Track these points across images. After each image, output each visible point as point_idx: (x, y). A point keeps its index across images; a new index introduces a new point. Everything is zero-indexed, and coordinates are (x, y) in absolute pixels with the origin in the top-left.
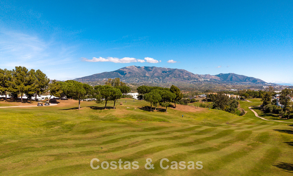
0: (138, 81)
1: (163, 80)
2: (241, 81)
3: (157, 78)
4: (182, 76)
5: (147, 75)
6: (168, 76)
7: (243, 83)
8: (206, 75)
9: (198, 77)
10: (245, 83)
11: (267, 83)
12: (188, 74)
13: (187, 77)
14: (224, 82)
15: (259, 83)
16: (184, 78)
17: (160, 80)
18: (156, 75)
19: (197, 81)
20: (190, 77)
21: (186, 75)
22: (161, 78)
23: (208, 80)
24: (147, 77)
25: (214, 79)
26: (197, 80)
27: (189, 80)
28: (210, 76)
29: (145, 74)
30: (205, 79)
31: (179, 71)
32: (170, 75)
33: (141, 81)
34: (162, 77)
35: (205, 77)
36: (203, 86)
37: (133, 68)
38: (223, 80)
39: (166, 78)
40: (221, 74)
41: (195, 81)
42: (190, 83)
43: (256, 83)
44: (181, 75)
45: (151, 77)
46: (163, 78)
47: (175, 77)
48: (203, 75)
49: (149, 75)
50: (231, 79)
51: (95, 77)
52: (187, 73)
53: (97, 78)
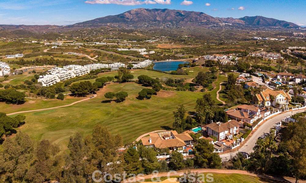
0: (148, 26)
1: (177, 24)
2: (269, 25)
3: (170, 22)
4: (200, 20)
5: (158, 18)
6: (183, 20)
7: (272, 27)
8: (228, 18)
9: (219, 21)
10: (275, 27)
11: (301, 27)
12: (207, 17)
13: (205, 21)
14: (249, 27)
15: (291, 27)
16: (202, 23)
17: (173, 25)
18: (168, 18)
19: (217, 26)
20: (209, 21)
21: (204, 19)
22: (174, 23)
23: (230, 24)
24: (159, 21)
25: (238, 23)
26: (217, 24)
27: (207, 24)
28: (232, 19)
29: (156, 18)
30: (226, 23)
31: (197, 14)
32: (185, 19)
33: (151, 26)
34: (176, 21)
35: (227, 20)
36: (223, 33)
37: (142, 11)
38: (248, 25)
39: (181, 22)
40: (246, 17)
41: (214, 26)
42: (209, 28)
43: (288, 28)
44: (198, 19)
45: (163, 21)
46: (178, 22)
47: (190, 21)
48: (224, 18)
49: (161, 18)
50: (258, 23)
51: (98, 22)
52: (205, 17)
53: (100, 23)
